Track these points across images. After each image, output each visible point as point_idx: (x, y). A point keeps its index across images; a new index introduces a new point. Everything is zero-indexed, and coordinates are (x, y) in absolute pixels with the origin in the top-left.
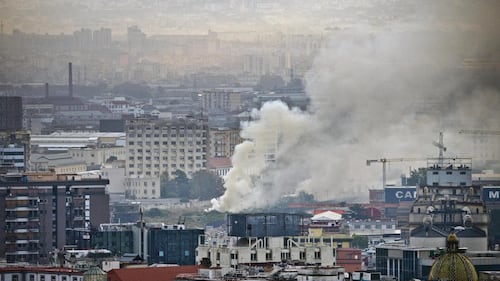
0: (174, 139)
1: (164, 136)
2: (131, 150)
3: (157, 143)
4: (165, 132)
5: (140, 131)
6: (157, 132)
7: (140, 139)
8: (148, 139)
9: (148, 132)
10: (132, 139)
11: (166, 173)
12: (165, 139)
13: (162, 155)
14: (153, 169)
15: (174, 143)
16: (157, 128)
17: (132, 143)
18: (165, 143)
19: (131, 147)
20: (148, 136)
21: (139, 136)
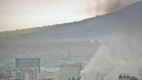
0: (72, 69)
1: (70, 68)
2: (61, 72)
3: (68, 70)
4: (70, 67)
5: (63, 67)
6: (68, 67)
7: (63, 69)
8: (65, 69)
9: (65, 67)
10: (61, 69)
11: (70, 78)
12: (70, 69)
13: (69, 73)
14: (67, 77)
15: (72, 70)
16: (68, 66)
17: (61, 70)
18: (70, 70)
19: (61, 71)
20: (65, 68)
21: (63, 68)
